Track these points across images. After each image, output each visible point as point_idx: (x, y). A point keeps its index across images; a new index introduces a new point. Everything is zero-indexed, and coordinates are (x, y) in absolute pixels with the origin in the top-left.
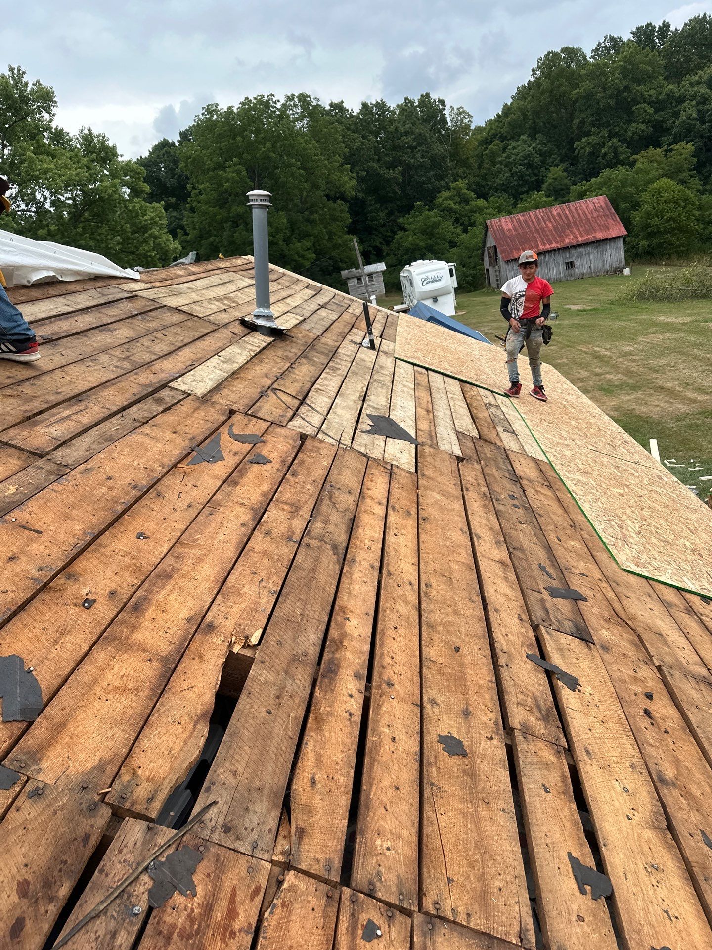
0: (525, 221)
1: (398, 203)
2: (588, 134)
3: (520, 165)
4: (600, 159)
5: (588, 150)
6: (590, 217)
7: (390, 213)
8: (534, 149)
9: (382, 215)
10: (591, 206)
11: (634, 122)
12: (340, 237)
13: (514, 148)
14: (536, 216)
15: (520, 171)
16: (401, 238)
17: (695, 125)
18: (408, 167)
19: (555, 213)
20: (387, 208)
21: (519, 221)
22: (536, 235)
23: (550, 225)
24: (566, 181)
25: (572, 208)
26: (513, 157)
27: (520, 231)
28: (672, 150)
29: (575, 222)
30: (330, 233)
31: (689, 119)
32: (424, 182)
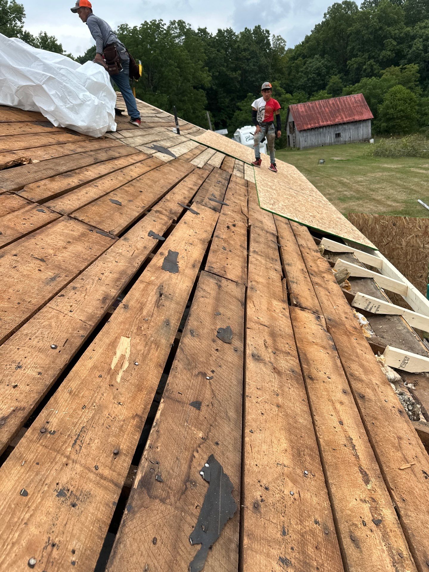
0: (313, 107)
1: (238, 94)
2: (356, 56)
3: (314, 73)
4: (362, 72)
5: (355, 66)
6: (352, 106)
7: (232, 100)
8: (322, 64)
9: (227, 100)
10: (353, 99)
11: (384, 50)
12: (200, 112)
13: (310, 63)
14: (319, 104)
15: (313, 77)
16: (238, 115)
17: (421, 53)
18: (245, 72)
19: (331, 102)
20: (230, 96)
21: (309, 106)
22: (318, 115)
23: (327, 110)
24: (341, 85)
25: (341, 100)
26: (309, 68)
27: (309, 113)
28: (405, 68)
29: (342, 109)
30: (194, 109)
31: (418, 49)
32: (254, 81)
